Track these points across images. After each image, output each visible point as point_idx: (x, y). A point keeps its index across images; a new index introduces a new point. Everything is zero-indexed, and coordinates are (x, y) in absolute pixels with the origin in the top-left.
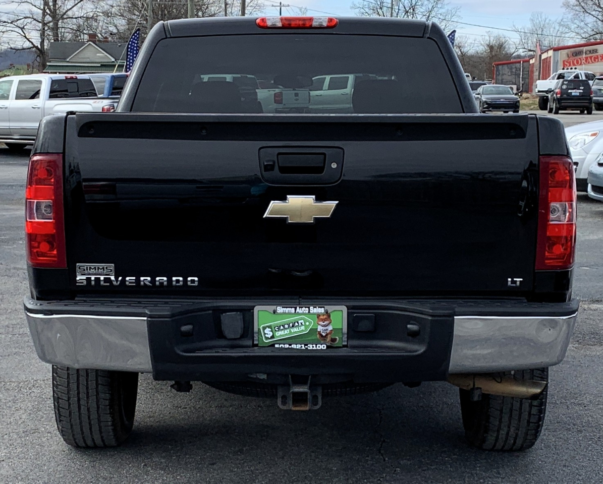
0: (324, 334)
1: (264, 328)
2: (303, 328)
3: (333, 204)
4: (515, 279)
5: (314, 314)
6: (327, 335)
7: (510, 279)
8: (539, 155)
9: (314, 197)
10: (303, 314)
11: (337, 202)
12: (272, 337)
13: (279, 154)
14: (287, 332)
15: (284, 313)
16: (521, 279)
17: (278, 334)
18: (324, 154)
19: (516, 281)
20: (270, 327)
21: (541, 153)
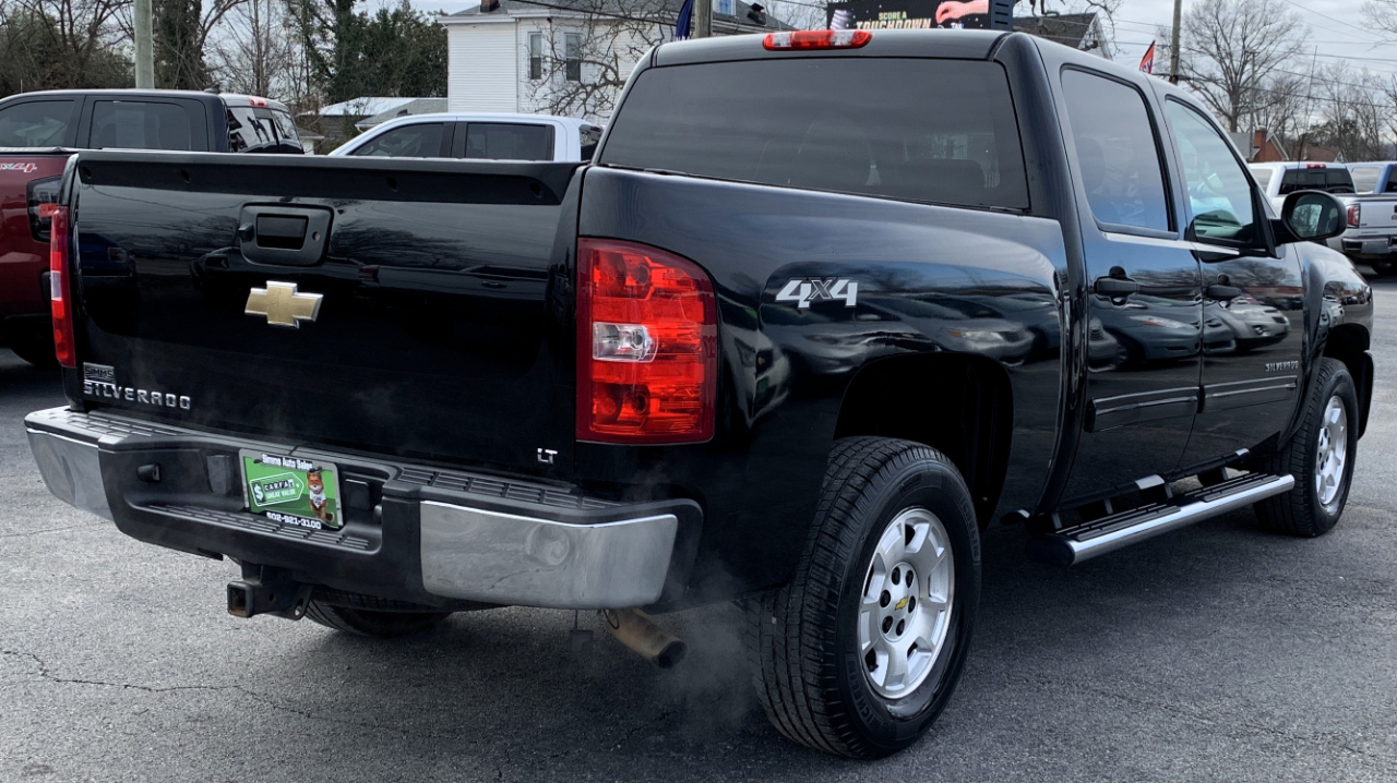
0: (318, 506)
1: (254, 484)
2: (293, 492)
3: (316, 297)
4: (547, 451)
5: (301, 470)
6: (321, 507)
7: (540, 450)
8: (578, 236)
9: (295, 285)
10: (290, 469)
11: (320, 296)
12: (264, 500)
13: (260, 215)
14: (277, 494)
15: (270, 465)
16: (556, 453)
17: (270, 496)
18: (306, 218)
19: (548, 454)
20: (259, 483)
21: (581, 233)
